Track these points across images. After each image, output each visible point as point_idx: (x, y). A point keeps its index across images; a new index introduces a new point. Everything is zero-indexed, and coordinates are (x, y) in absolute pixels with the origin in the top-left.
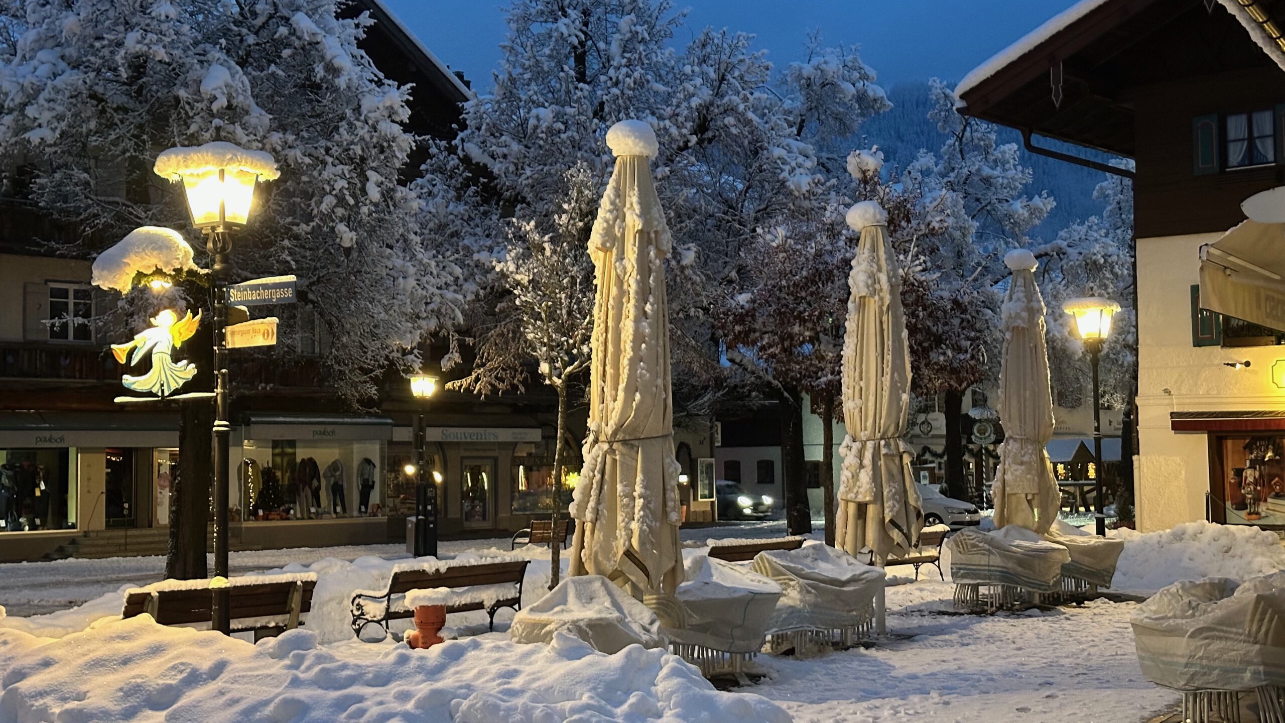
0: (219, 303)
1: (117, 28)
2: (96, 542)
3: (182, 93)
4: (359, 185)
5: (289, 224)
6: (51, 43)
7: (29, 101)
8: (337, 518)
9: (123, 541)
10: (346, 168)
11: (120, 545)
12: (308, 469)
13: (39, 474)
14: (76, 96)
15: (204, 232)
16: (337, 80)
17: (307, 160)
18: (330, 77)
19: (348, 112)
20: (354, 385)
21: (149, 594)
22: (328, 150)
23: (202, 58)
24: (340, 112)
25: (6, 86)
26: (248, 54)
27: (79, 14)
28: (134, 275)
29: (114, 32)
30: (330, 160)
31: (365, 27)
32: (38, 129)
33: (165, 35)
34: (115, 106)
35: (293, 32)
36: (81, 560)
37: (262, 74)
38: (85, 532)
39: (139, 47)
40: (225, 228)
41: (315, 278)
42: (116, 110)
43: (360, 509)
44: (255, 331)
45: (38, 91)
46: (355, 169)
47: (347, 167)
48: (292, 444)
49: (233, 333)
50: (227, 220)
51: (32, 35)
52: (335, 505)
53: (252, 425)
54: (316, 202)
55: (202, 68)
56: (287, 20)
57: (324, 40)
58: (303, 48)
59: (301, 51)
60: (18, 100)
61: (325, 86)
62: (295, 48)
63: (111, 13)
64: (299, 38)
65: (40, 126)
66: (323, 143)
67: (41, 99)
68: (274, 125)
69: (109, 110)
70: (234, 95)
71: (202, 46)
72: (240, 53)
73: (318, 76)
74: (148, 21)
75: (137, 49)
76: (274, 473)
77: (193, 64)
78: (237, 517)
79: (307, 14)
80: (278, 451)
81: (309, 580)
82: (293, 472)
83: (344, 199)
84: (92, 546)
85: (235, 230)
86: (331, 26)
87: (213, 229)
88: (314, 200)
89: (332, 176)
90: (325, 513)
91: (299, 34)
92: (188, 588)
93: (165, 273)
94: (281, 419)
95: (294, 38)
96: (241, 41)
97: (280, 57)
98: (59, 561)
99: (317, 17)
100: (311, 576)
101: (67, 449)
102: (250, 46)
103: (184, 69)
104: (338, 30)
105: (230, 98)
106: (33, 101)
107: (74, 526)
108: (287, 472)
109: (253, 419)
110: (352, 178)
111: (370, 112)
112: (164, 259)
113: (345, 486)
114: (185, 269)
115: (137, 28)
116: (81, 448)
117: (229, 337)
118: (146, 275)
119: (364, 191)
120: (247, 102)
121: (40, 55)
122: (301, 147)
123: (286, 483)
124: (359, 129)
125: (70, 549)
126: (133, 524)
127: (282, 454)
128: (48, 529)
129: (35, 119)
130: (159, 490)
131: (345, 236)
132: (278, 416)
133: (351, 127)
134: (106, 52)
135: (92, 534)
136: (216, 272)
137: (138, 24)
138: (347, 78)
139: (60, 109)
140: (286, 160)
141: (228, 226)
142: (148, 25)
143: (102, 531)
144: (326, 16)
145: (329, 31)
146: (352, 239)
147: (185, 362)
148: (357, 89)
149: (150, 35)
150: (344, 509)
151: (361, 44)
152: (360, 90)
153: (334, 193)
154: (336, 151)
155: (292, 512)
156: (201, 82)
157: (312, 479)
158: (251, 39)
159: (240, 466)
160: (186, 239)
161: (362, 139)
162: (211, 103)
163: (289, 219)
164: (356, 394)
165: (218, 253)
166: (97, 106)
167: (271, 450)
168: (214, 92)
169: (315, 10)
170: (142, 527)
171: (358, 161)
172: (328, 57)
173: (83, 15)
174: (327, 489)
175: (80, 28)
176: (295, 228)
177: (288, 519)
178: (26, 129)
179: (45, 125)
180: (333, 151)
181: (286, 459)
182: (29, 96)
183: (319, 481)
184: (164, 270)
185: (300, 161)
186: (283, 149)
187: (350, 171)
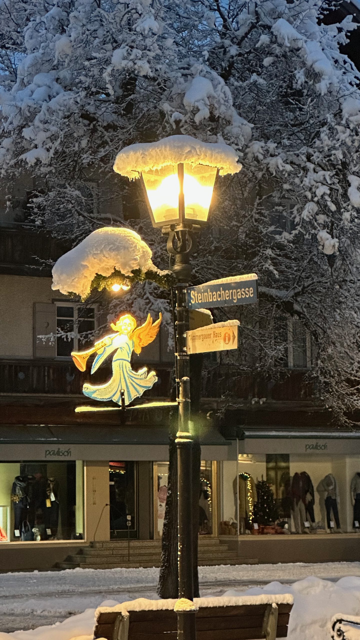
0: (180, 306)
1: (104, 47)
2: (102, 553)
3: (166, 107)
4: (341, 191)
5: (272, 232)
6: (47, 66)
7: (27, 124)
8: (331, 533)
9: (126, 552)
10: (328, 174)
11: (123, 556)
12: (301, 483)
13: (49, 486)
14: (68, 117)
15: (163, 231)
16: (317, 85)
17: (289, 168)
18: (311, 83)
19: (329, 117)
20: (341, 397)
21: (120, 613)
22: (309, 157)
23: (186, 72)
24: (321, 118)
25: (6, 110)
26: (231, 65)
27: (70, 36)
28: (92, 278)
29: (102, 51)
30: (311, 166)
31: (348, 31)
32: (35, 149)
33: (149, 50)
34: (105, 124)
35: (274, 40)
36: (87, 570)
37: (245, 84)
38: (91, 543)
39: (124, 63)
40: (185, 226)
41: (300, 289)
42: (107, 128)
43: (354, 525)
44: (216, 335)
45: (34, 113)
46: (337, 174)
47: (329, 172)
48: (286, 458)
49: (194, 338)
50: (186, 217)
51: (29, 59)
52: (329, 520)
53: (246, 440)
54: (298, 210)
55: (186, 81)
56: (269, 27)
57: (305, 45)
58: (284, 56)
59: (283, 59)
60: (16, 123)
61: (305, 91)
62: (277, 56)
63: (100, 33)
64: (280, 45)
65: (36, 147)
66: (304, 149)
67: (37, 122)
68: (256, 134)
69: (100, 129)
70: (216, 105)
71: (187, 60)
72: (223, 64)
73: (299, 82)
74: (134, 37)
75: (123, 65)
76: (269, 487)
77: (177, 78)
78: (233, 530)
79: (288, 20)
80: (271, 465)
81: (285, 602)
82: (287, 485)
83: (326, 206)
84: (98, 556)
85: (195, 228)
86: (312, 31)
87: (173, 227)
88: (296, 208)
89: (313, 183)
90: (320, 527)
91: (279, 40)
92: (160, 608)
93: (123, 275)
94: (274, 433)
95: (275, 46)
96: (225, 52)
97: (262, 66)
98: (68, 570)
99: (298, 22)
100: (287, 598)
101: (75, 462)
102: (232, 57)
103: (168, 84)
104: (318, 34)
105: (212, 108)
106: (30, 124)
107: (81, 537)
108: (281, 486)
109: (247, 433)
110: (334, 183)
111: (351, 115)
112: (123, 260)
113: (338, 500)
114: (144, 270)
115: (123, 45)
116: (87, 461)
117: (190, 342)
118: (104, 278)
119: (345, 196)
120: (229, 112)
121: (37, 79)
122: (282, 154)
123: (281, 497)
124: (340, 134)
125: (78, 559)
126: (135, 536)
127: (276, 469)
128: (58, 539)
129: (32, 140)
130: (159, 503)
131: (327, 243)
132: (271, 430)
133: (332, 131)
134: (95, 71)
135: (97, 545)
136: (177, 273)
137: (124, 41)
138: (328, 82)
139: (54, 129)
140: (268, 169)
141: (188, 223)
142: (133, 41)
143: (107, 542)
144: (308, 21)
145: (310, 36)
146: (334, 246)
147: (145, 369)
148: (338, 92)
149: (135, 50)
150: (338, 524)
151: (343, 49)
152: (342, 93)
153: (316, 199)
154: (317, 157)
155: (286, 526)
156: (184, 94)
157: (306, 494)
158: (234, 50)
159: (236, 480)
160: (143, 239)
161: (343, 144)
162: (195, 114)
163: (272, 228)
164: (343, 407)
165: (178, 253)
166: (89, 125)
167: (265, 464)
168: (197, 104)
169: (295, 17)
170: (144, 539)
171: (340, 167)
172: (309, 63)
173: (73, 35)
174: (320, 504)
175: (72, 49)
176: (277, 237)
177: (282, 533)
178: (24, 150)
179: (40, 145)
180: (313, 158)
181: (280, 473)
182: (26, 119)
183: (312, 495)
184: (123, 272)
185: (281, 168)
186: (265, 158)
187: (331, 177)
